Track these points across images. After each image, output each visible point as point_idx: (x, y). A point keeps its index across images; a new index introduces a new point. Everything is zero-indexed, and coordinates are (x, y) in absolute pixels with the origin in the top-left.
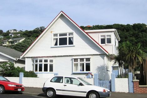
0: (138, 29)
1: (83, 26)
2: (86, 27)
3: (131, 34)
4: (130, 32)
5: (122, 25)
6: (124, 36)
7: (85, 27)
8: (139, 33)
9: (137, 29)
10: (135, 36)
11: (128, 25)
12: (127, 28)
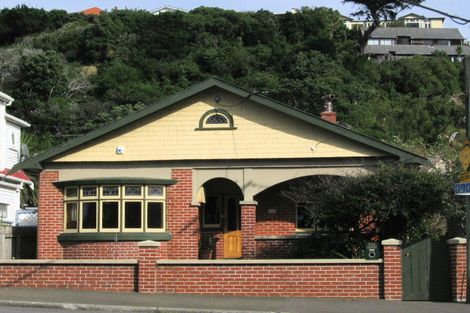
0: (307, 32)
1: (65, 12)
2: (76, 14)
3: (263, 59)
4: (261, 46)
5: (231, 17)
6: (228, 65)
7: (72, 16)
8: (297, 52)
9: (299, 34)
10: (280, 65)
11: (263, 15)
12: (255, 26)
